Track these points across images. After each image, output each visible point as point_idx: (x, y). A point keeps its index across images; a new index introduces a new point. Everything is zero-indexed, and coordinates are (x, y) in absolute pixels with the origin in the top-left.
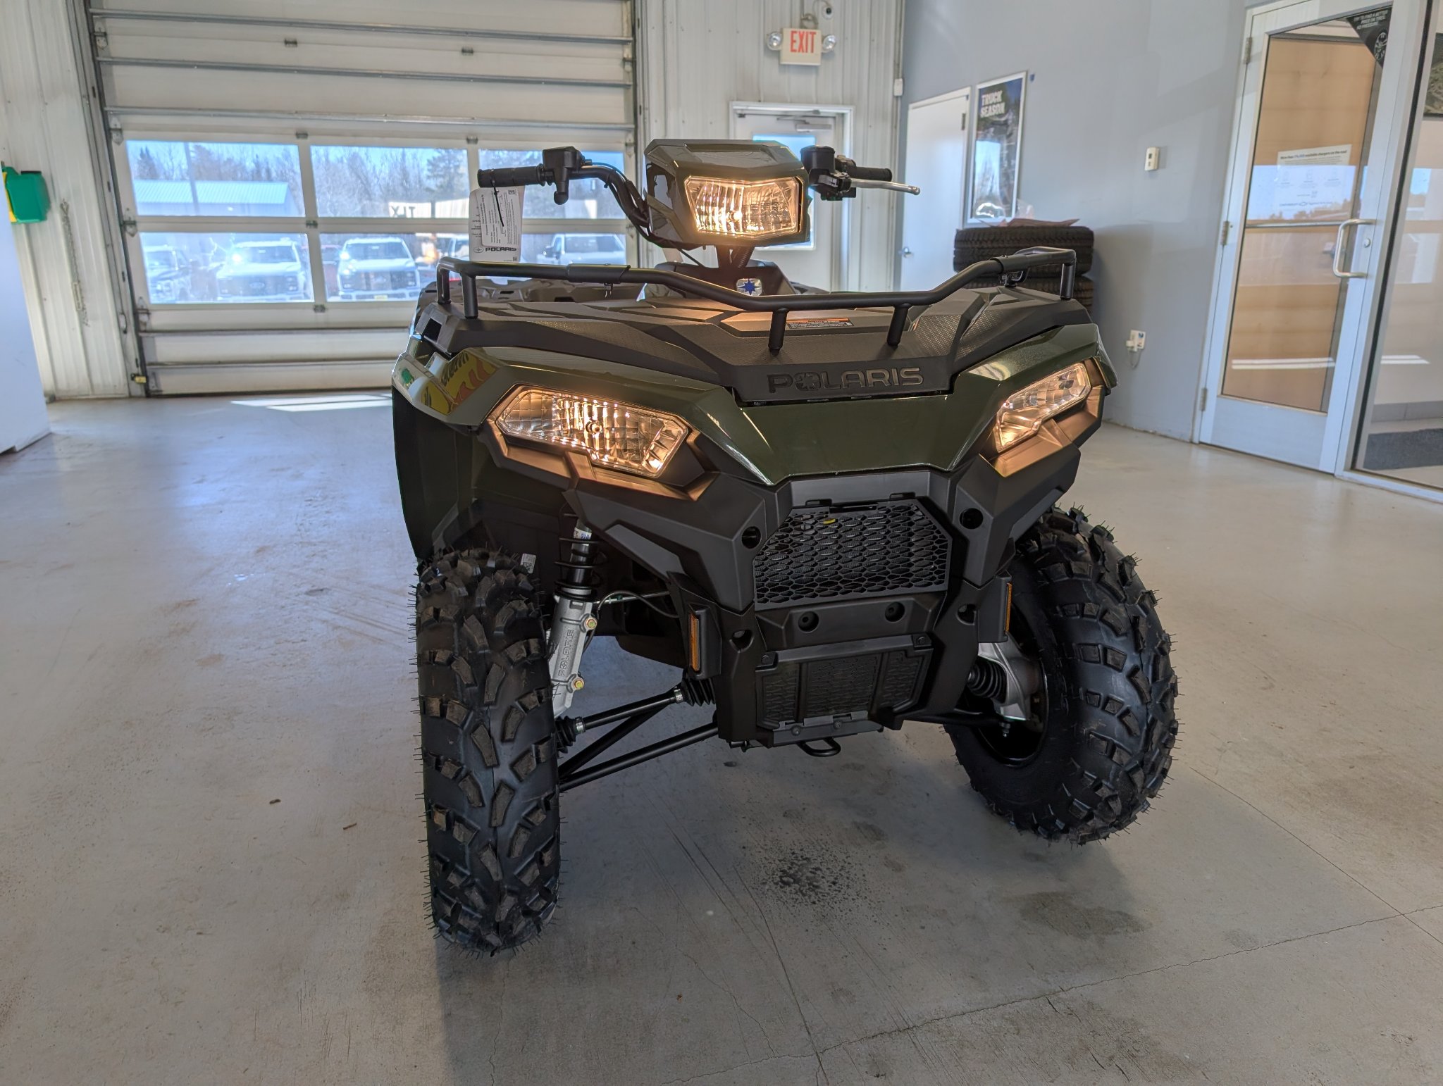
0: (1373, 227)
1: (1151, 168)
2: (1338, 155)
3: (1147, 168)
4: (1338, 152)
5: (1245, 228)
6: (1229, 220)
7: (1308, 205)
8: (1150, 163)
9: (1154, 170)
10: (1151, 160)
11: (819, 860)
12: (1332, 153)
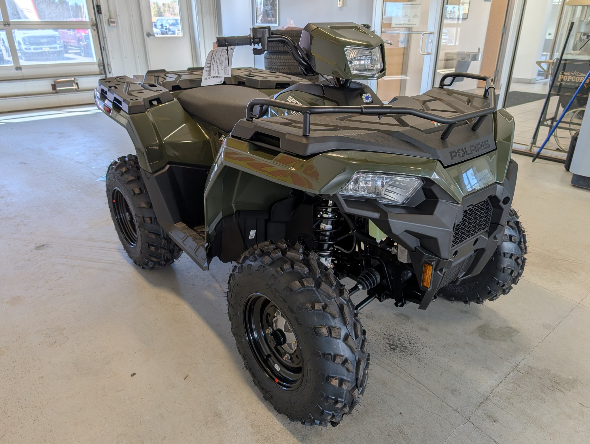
0: (432, 35)
1: (341, 6)
2: (417, 5)
3: (339, 6)
4: (417, 4)
5: (381, 33)
6: (375, 29)
7: (406, 25)
8: (340, 4)
9: (341, 7)
10: (340, 2)
11: (397, 335)
12: (415, 4)
